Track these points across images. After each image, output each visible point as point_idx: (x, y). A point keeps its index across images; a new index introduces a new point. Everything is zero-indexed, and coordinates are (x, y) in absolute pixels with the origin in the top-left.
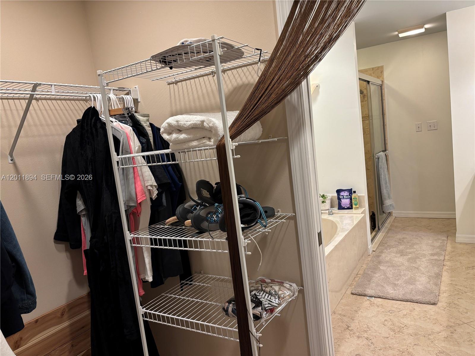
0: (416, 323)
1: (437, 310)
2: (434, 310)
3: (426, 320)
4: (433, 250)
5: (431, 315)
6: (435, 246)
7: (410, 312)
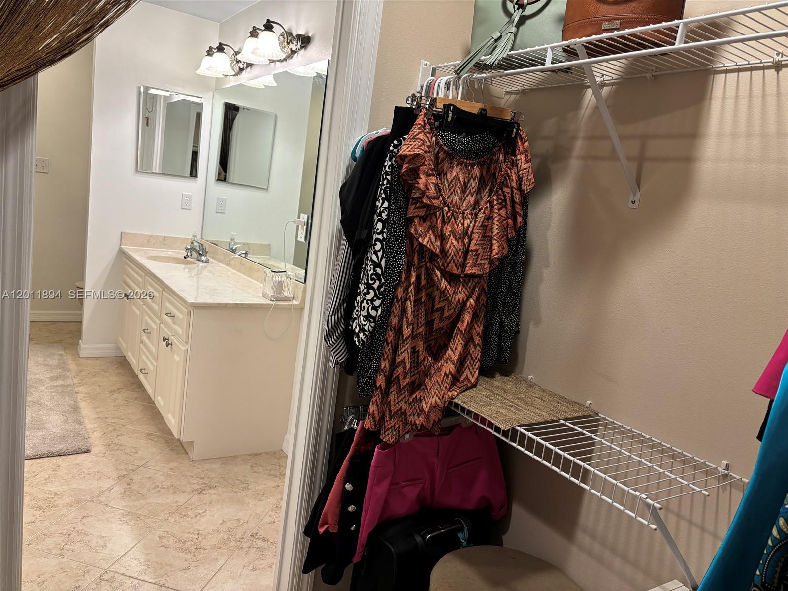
0: (71, 486)
1: (94, 458)
2: (90, 460)
3: (84, 477)
4: (52, 371)
5: (89, 468)
6: (51, 365)
7: (53, 473)
